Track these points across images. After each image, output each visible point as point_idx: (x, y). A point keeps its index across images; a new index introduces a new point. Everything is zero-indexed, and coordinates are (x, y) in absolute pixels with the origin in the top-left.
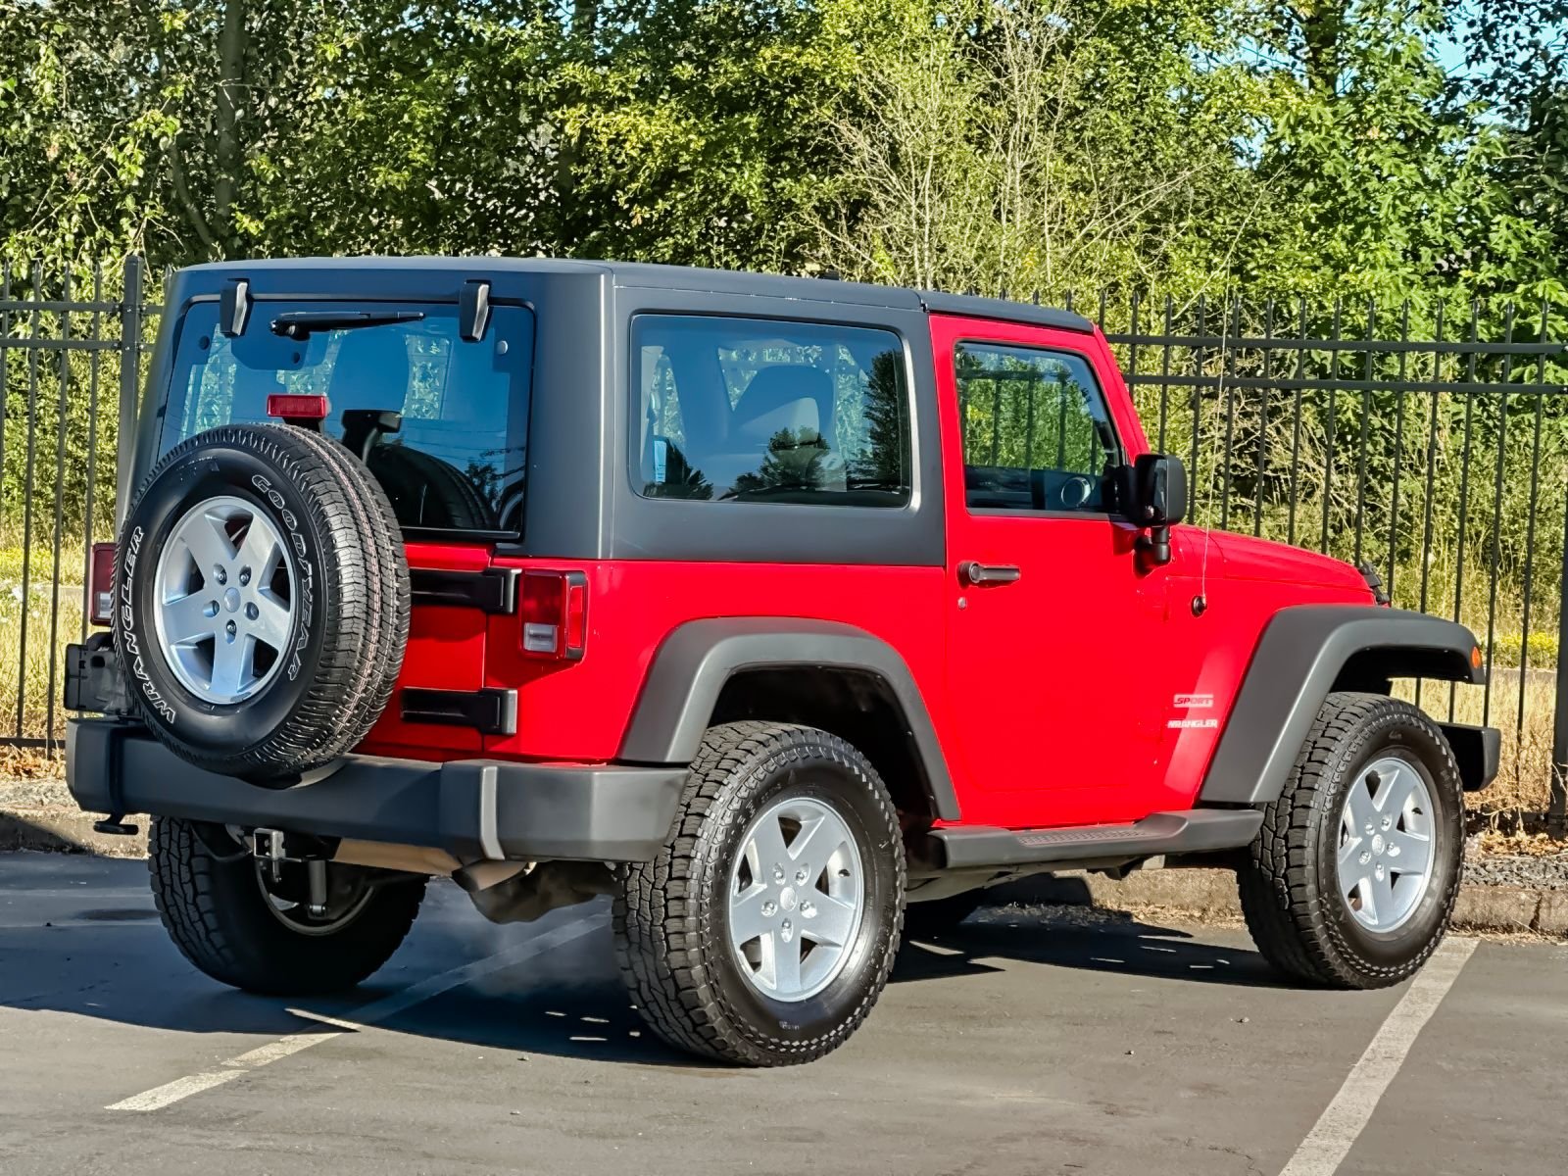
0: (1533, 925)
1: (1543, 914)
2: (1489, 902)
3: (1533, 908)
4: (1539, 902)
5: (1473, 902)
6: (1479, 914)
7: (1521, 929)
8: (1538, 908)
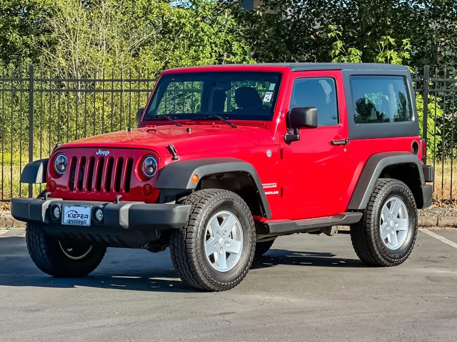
0: (437, 225)
1: (439, 222)
2: (426, 220)
3: (437, 221)
4: (438, 219)
5: (422, 220)
6: (424, 223)
7: (434, 226)
8: (438, 221)
